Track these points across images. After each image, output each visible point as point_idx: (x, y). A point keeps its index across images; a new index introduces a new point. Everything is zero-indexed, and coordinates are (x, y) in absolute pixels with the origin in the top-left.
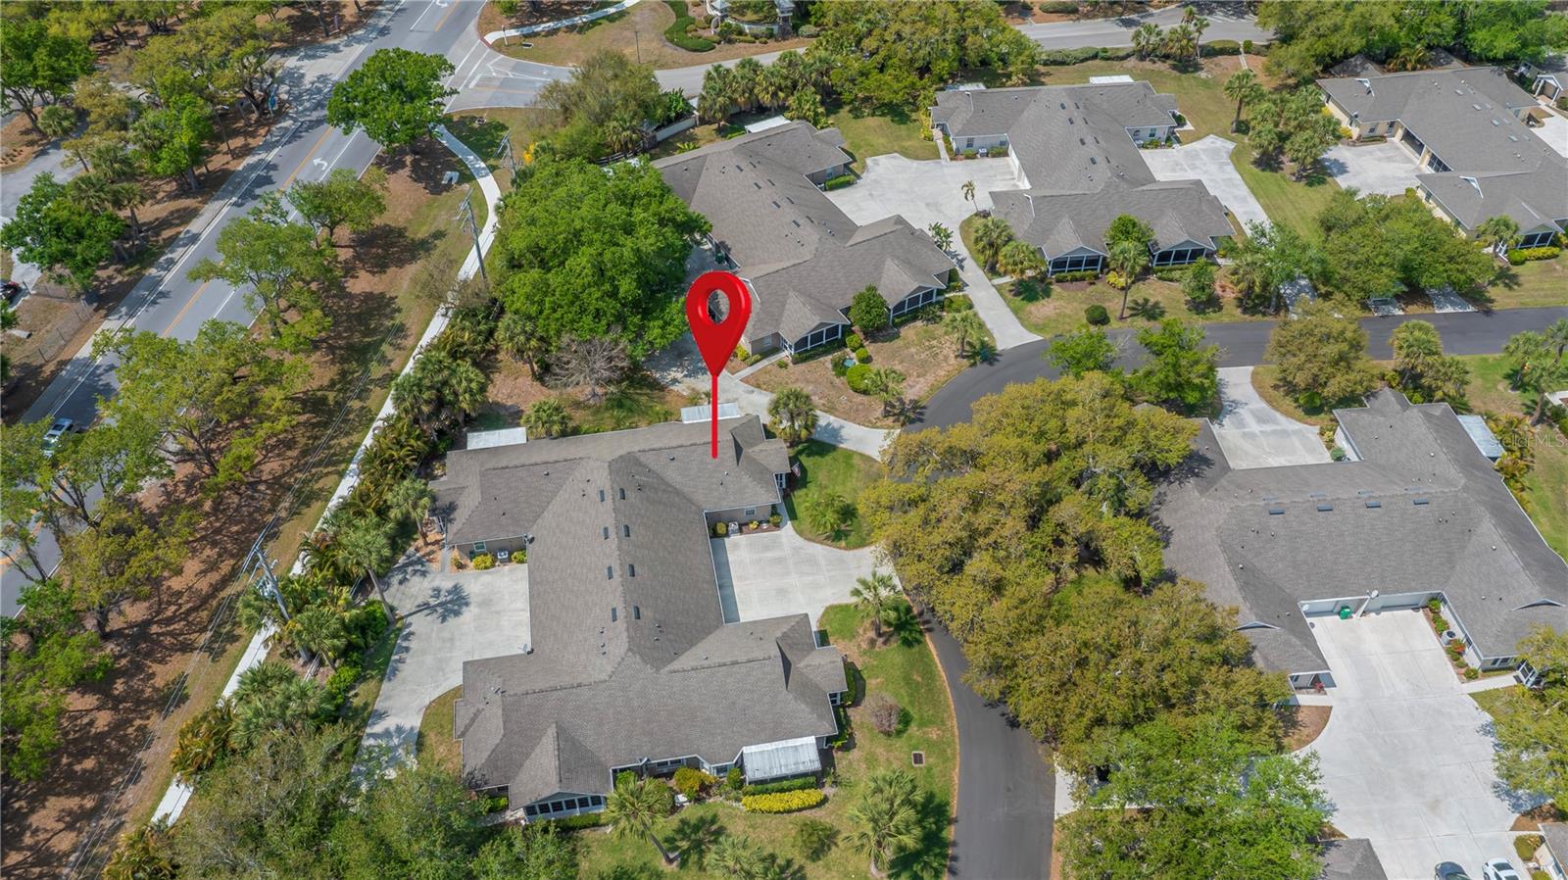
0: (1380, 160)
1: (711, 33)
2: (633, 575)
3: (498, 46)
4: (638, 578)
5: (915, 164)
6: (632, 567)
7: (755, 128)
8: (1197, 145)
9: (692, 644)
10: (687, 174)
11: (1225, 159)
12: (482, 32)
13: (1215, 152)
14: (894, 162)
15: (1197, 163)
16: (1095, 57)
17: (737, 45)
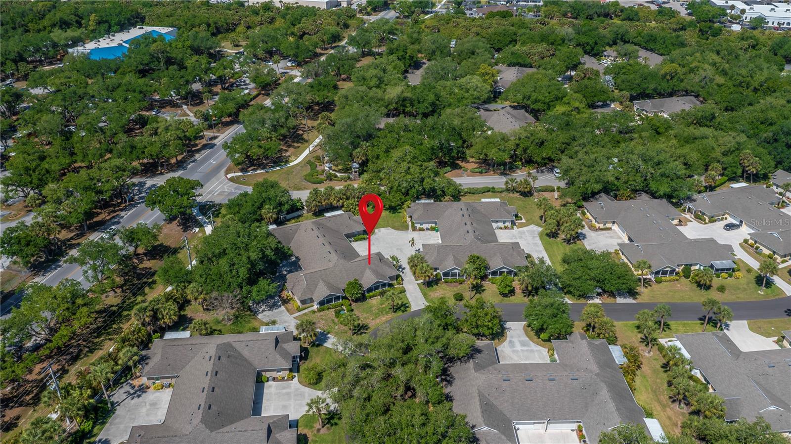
0: (606, 237)
1: (323, 177)
2: (213, 391)
3: (231, 180)
4: (215, 393)
5: (397, 232)
6: (214, 388)
7: (327, 215)
8: (525, 229)
9: (232, 423)
10: (291, 231)
11: (536, 234)
12: (227, 173)
13: (533, 232)
14: (388, 231)
15: (523, 236)
16: (489, 191)
17: (334, 182)
